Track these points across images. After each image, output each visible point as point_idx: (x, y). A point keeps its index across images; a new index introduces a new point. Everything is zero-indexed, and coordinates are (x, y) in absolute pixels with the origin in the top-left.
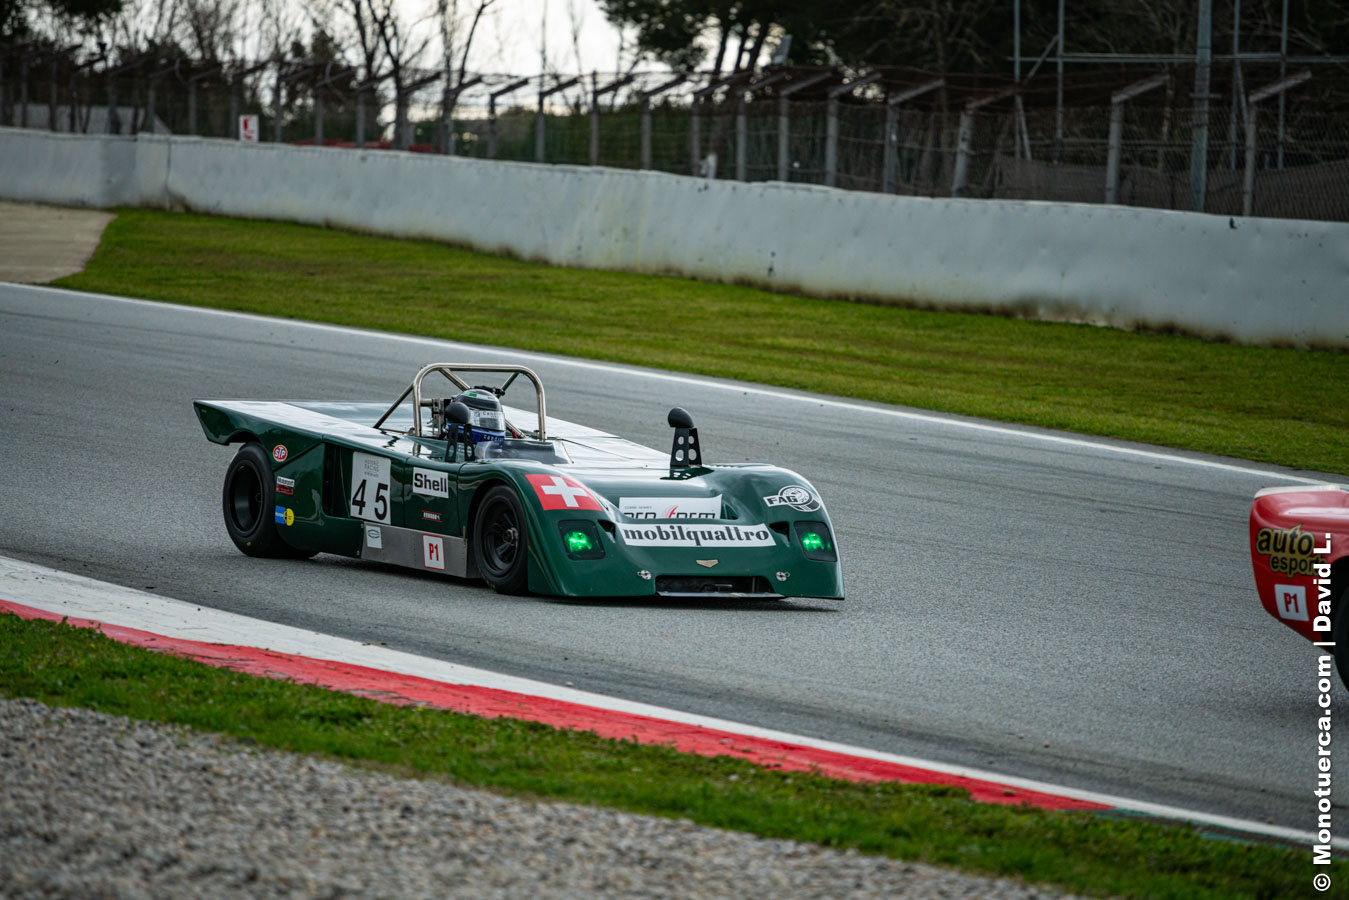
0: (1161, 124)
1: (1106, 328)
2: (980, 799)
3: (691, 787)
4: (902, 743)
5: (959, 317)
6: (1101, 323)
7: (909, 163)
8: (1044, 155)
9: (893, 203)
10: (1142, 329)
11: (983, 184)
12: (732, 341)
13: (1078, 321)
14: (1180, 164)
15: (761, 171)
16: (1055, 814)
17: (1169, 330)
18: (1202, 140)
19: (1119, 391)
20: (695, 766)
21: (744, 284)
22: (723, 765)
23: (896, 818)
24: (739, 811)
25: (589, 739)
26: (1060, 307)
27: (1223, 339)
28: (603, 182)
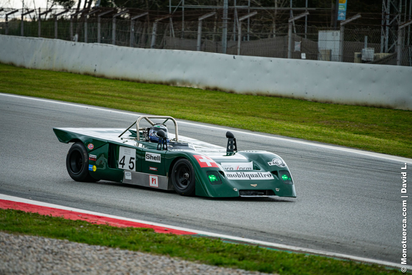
0: (213, 27)
1: (197, 89)
2: (157, 232)
3: (68, 229)
4: (134, 215)
5: (153, 85)
6: (196, 87)
7: (137, 38)
8: (178, 36)
9: (133, 50)
10: (208, 89)
11: (160, 44)
12: (83, 92)
13: (189, 87)
14: (219, 39)
15: (93, 40)
16: (180, 236)
17: (216, 89)
18: (225, 32)
19: (201, 108)
20: (70, 223)
21: (87, 74)
22: (78, 223)
23: (131, 238)
24: (83, 237)
25: (36, 215)
26: (184, 82)
27: (232, 92)
28: (43, 43)
